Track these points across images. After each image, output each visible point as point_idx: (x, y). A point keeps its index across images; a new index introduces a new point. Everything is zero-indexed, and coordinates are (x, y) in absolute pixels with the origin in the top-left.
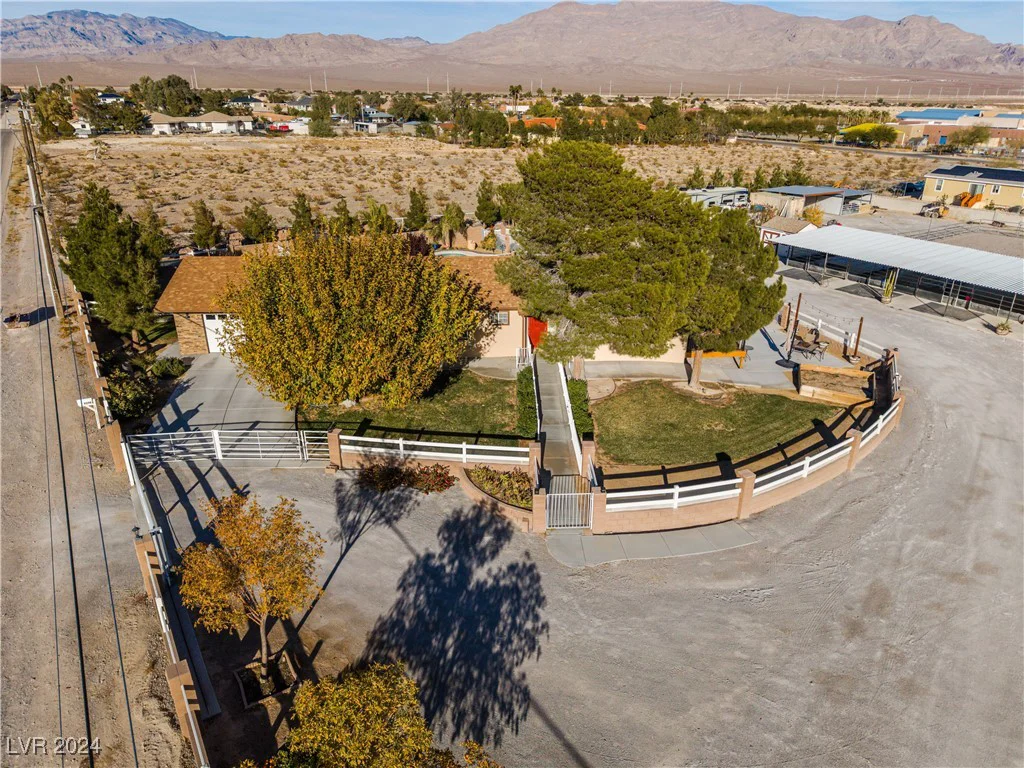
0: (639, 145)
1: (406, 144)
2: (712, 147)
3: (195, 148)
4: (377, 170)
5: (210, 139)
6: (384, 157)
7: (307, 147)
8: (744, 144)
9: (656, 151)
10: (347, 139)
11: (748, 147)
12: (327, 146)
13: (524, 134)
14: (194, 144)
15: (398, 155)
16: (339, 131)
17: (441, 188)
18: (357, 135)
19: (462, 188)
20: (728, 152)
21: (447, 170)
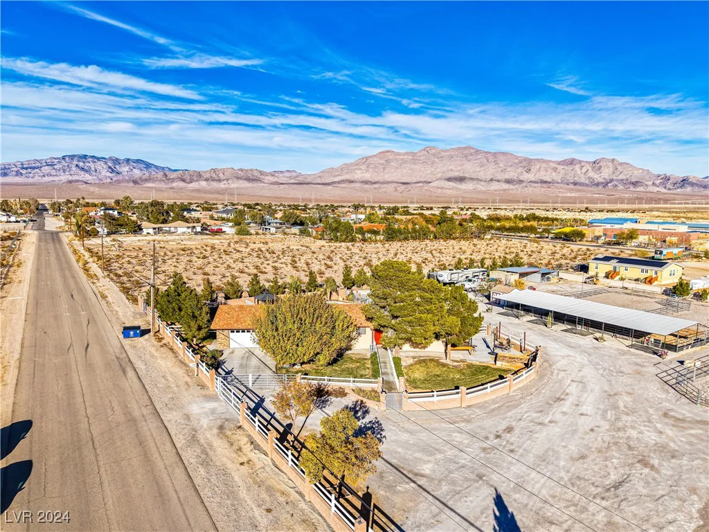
0: (431, 240)
1: (293, 240)
2: (475, 241)
3: (171, 243)
4: (281, 256)
5: (177, 237)
6: (283, 249)
7: (237, 242)
8: (495, 239)
9: (441, 244)
10: (258, 237)
11: (497, 241)
12: (248, 241)
13: (363, 234)
14: (171, 241)
15: (291, 247)
16: (253, 231)
17: (319, 267)
18: (263, 234)
19: (331, 267)
20: (485, 244)
21: (321, 257)
